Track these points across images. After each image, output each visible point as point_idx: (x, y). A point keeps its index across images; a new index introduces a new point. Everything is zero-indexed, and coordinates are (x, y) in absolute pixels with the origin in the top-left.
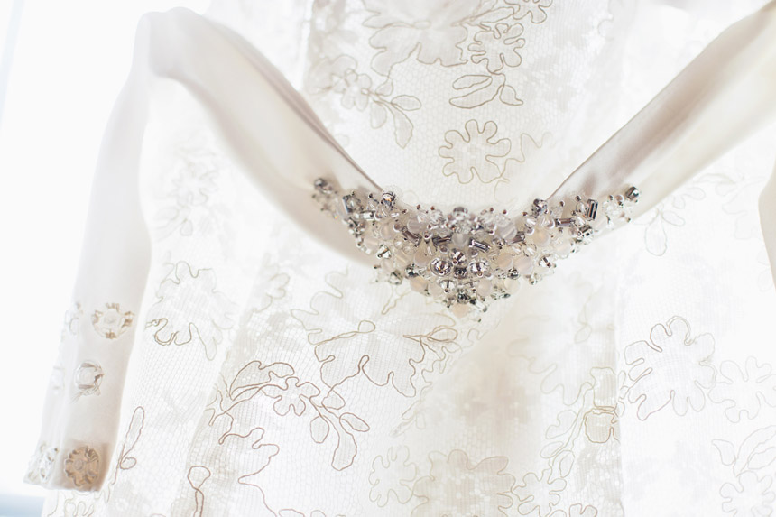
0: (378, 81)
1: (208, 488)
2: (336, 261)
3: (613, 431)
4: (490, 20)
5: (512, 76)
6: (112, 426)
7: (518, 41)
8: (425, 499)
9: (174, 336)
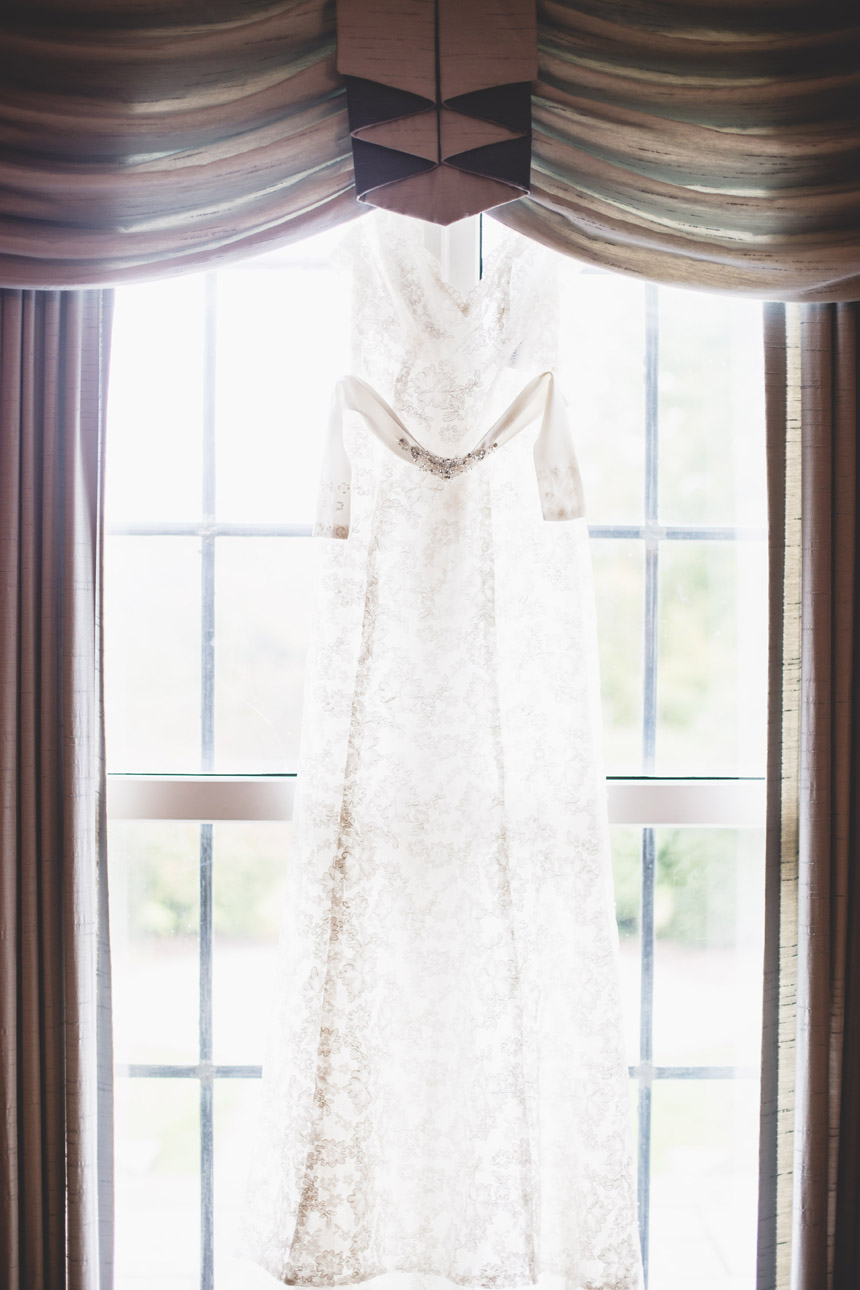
0: (420, 411)
1: (378, 536)
2: (408, 464)
3: (489, 515)
4: (454, 394)
5: (461, 412)
6: (349, 521)
7: (463, 402)
8: (435, 534)
9: (364, 493)
